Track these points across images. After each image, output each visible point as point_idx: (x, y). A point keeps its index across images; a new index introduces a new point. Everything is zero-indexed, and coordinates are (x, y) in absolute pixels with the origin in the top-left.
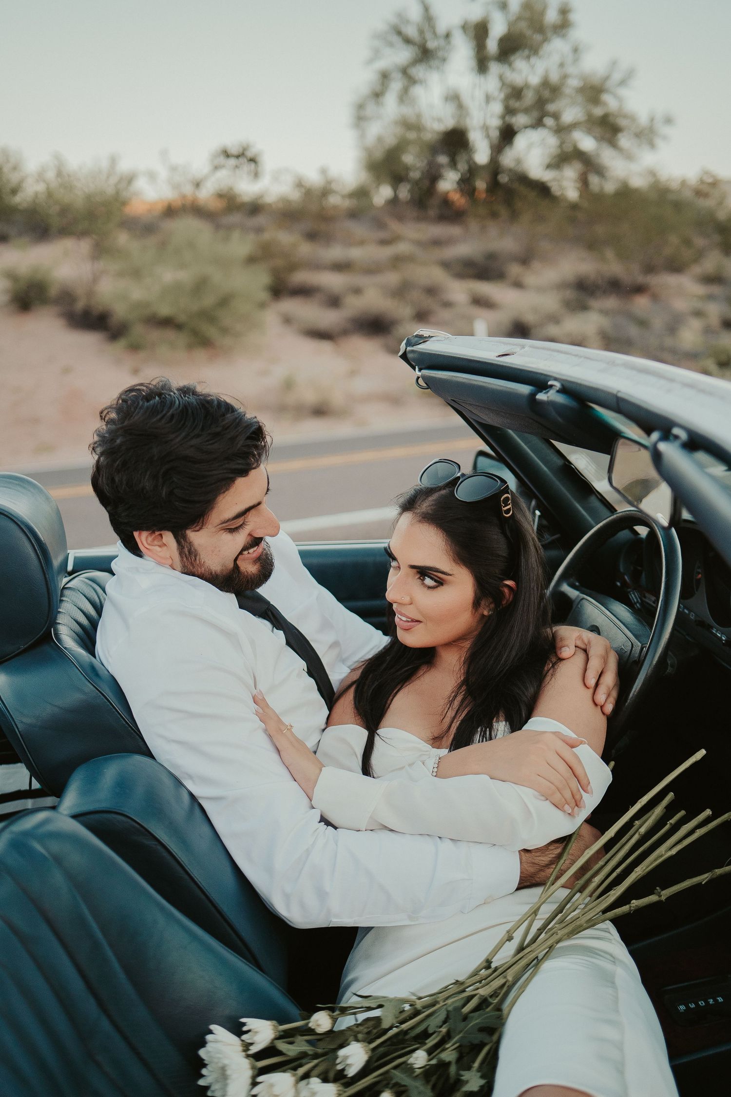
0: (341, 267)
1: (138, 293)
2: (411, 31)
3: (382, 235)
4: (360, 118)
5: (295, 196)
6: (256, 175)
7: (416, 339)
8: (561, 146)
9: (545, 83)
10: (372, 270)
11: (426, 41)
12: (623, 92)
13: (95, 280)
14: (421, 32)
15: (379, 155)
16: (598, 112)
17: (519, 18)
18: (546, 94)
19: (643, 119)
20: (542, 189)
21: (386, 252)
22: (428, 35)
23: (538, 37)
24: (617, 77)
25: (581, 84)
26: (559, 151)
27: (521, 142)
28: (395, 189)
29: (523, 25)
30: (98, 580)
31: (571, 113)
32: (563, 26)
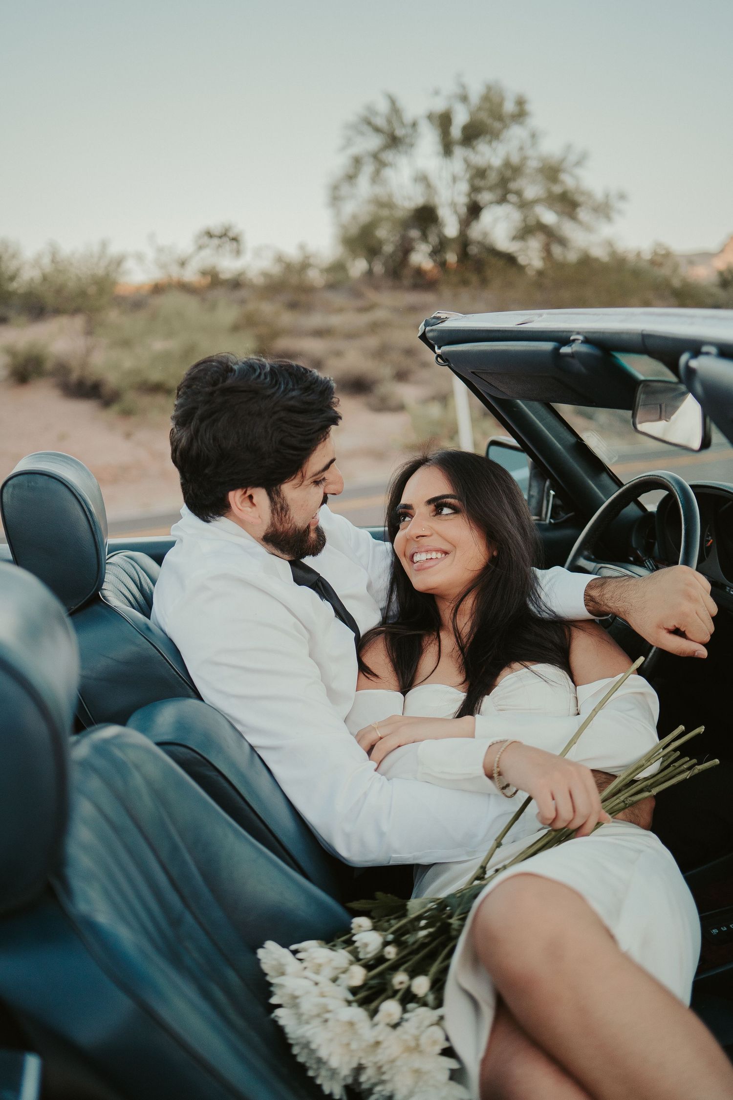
0: (320, 333)
1: (128, 362)
2: (380, 122)
3: (360, 303)
4: (335, 198)
5: (276, 270)
6: (238, 253)
7: (434, 320)
8: (525, 220)
9: (507, 164)
10: (351, 335)
11: (394, 130)
12: (579, 172)
13: (89, 351)
14: (389, 122)
15: (354, 231)
16: (557, 189)
17: (480, 109)
18: (508, 173)
19: (599, 195)
20: (510, 259)
21: (365, 319)
22: (396, 125)
23: (497, 125)
24: (572, 158)
25: (540, 165)
26: (523, 225)
27: (487, 217)
28: (370, 262)
29: (484, 116)
30: (135, 558)
31: (532, 190)
32: (521, 115)
